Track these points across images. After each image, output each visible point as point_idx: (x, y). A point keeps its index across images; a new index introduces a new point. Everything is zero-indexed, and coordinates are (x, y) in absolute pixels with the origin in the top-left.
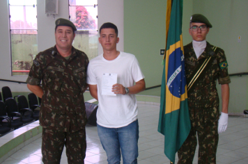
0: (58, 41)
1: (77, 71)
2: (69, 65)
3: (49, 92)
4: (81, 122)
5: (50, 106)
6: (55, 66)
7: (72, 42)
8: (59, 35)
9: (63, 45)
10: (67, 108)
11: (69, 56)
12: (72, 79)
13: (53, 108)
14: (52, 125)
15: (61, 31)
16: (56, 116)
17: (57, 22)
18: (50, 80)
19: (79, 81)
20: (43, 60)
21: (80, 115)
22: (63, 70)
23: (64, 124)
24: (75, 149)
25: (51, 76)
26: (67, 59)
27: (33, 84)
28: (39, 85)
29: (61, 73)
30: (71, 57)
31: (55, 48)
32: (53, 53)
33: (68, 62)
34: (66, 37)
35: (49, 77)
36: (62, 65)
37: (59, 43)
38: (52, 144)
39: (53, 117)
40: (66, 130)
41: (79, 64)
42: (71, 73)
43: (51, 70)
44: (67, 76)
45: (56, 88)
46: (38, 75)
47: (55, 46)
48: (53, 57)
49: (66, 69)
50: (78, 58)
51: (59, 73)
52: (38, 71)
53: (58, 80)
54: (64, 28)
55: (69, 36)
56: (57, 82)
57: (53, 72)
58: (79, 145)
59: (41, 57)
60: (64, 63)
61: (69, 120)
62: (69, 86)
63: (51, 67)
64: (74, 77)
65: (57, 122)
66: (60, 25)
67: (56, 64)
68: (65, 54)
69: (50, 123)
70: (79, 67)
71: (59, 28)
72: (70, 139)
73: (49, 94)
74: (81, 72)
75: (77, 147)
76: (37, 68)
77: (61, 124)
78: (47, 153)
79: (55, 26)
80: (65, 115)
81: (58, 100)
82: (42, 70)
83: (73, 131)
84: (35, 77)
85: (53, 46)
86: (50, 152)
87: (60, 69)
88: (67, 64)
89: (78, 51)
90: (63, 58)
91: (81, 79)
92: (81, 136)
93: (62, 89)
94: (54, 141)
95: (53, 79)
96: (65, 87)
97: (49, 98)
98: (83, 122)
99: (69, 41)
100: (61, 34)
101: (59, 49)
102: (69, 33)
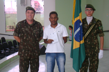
0: (27, 17)
1: (35, 31)
2: (31, 28)
3: (22, 40)
4: (36, 54)
5: (22, 46)
6: (25, 28)
7: (34, 17)
8: (28, 14)
10: (29, 48)
11: (32, 23)
12: (32, 34)
13: (23, 48)
14: (22, 55)
15: (29, 13)
16: (24, 51)
17: (26, 8)
18: (22, 34)
19: (36, 35)
20: (20, 25)
21: (36, 51)
22: (28, 30)
23: (28, 55)
24: (33, 67)
25: (23, 32)
26: (31, 25)
28: (18, 36)
29: (27, 31)
30: (33, 24)
31: (26, 20)
32: (24, 22)
33: (31, 26)
34: (31, 15)
36: (28, 28)
38: (23, 64)
39: (23, 51)
41: (36, 28)
42: (32, 32)
43: (23, 30)
44: (30, 33)
45: (25, 38)
46: (18, 32)
48: (25, 24)
49: (30, 30)
50: (36, 25)
51: (26, 31)
52: (18, 30)
53: (26, 34)
54: (30, 11)
55: (32, 15)
56: (25, 35)
57: (24, 31)
58: (36, 65)
59: (20, 23)
60: (29, 27)
61: (30, 54)
62: (30, 38)
63: (23, 28)
65: (24, 54)
67: (25, 27)
68: (30, 23)
70: (36, 29)
71: (28, 11)
72: (32, 62)
73: (22, 41)
74: (37, 31)
75: (35, 66)
77: (26, 55)
78: (21, 68)
79: (26, 10)
80: (28, 51)
81: (25, 44)
83: (32, 59)
86: (22, 68)
87: (27, 29)
89: (37, 22)
90: (29, 24)
91: (37, 35)
92: (37, 61)
93: (27, 39)
94: (24, 62)
95: (24, 34)
96: (28, 38)
97: (22, 43)
98: (37, 55)
99: (32, 17)
100: (29, 14)
101: (27, 21)
102: (32, 13)
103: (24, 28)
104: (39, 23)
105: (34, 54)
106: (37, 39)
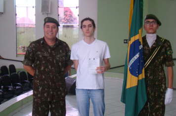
0: (46, 34)
1: (59, 56)
2: (53, 52)
3: (37, 71)
5: (38, 81)
6: (43, 52)
7: (56, 34)
8: (46, 29)
9: (49, 37)
10: (50, 83)
11: (54, 44)
12: (55, 62)
13: (40, 83)
14: (39, 95)
15: (48, 27)
16: (42, 89)
17: (45, 20)
18: (38, 62)
19: (60, 64)
20: (34, 47)
21: (61, 89)
22: (48, 55)
23: (48, 95)
24: (57, 114)
25: (39, 59)
26: (52, 47)
27: (27, 65)
28: (31, 66)
29: (46, 57)
31: (43, 39)
32: (42, 42)
33: (53, 49)
34: (52, 31)
35: (38, 60)
36: (47, 51)
37: (47, 35)
38: (40, 109)
39: (40, 90)
40: (49, 99)
41: (61, 51)
42: (54, 57)
43: (39, 55)
44: (51, 60)
45: (42, 68)
46: (31, 58)
47: (44, 38)
48: (42, 45)
49: (51, 54)
50: (60, 46)
51: (45, 57)
52: (31, 55)
53: (44, 62)
54: (51, 24)
55: (54, 30)
56: (43, 64)
57: (41, 56)
58: (60, 111)
59: (33, 44)
60: (49, 50)
61: (51, 93)
62: (51, 67)
63: (39, 53)
64: (57, 60)
65: (42, 93)
66: (48, 22)
67: (43, 50)
68: (50, 43)
69: (37, 94)
70: (60, 53)
71: (47, 24)
72: (53, 106)
73: (37, 73)
74: (62, 57)
75: (59, 112)
76: (30, 53)
77: (45, 95)
79: (44, 22)
80: (49, 88)
81: (44, 77)
82: (33, 55)
83: (54, 101)
84: (29, 60)
85: (42, 37)
87: (46, 54)
88: (51, 51)
89: (61, 41)
90: (49, 46)
91: (62, 62)
92: (62, 104)
93: (46, 70)
94: (41, 107)
95: (41, 61)
96: (48, 68)
97: (38, 76)
98: (63, 94)
99: (54, 34)
100: (48, 29)
101: (46, 40)
102: (54, 28)
103: (41, 51)
104: (64, 44)
105: (59, 93)
106: (63, 69)
